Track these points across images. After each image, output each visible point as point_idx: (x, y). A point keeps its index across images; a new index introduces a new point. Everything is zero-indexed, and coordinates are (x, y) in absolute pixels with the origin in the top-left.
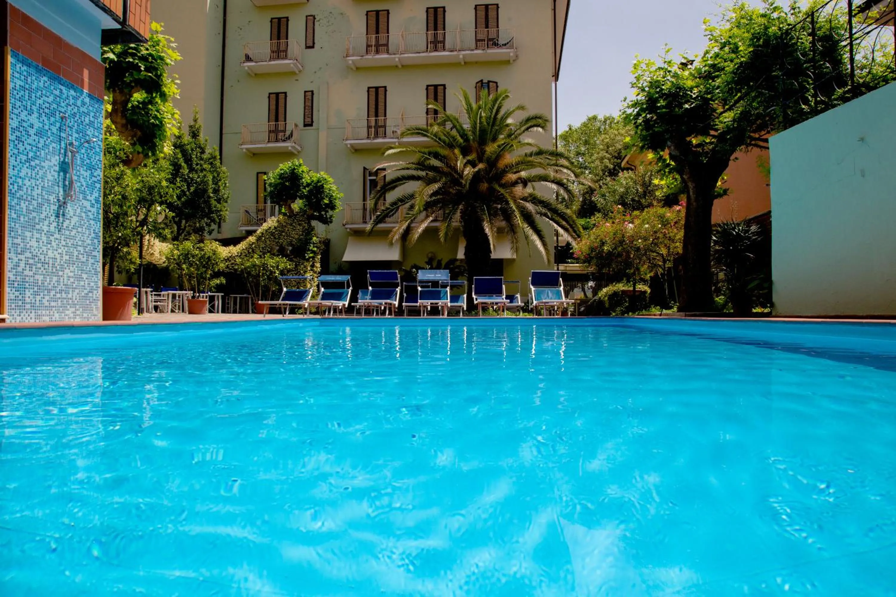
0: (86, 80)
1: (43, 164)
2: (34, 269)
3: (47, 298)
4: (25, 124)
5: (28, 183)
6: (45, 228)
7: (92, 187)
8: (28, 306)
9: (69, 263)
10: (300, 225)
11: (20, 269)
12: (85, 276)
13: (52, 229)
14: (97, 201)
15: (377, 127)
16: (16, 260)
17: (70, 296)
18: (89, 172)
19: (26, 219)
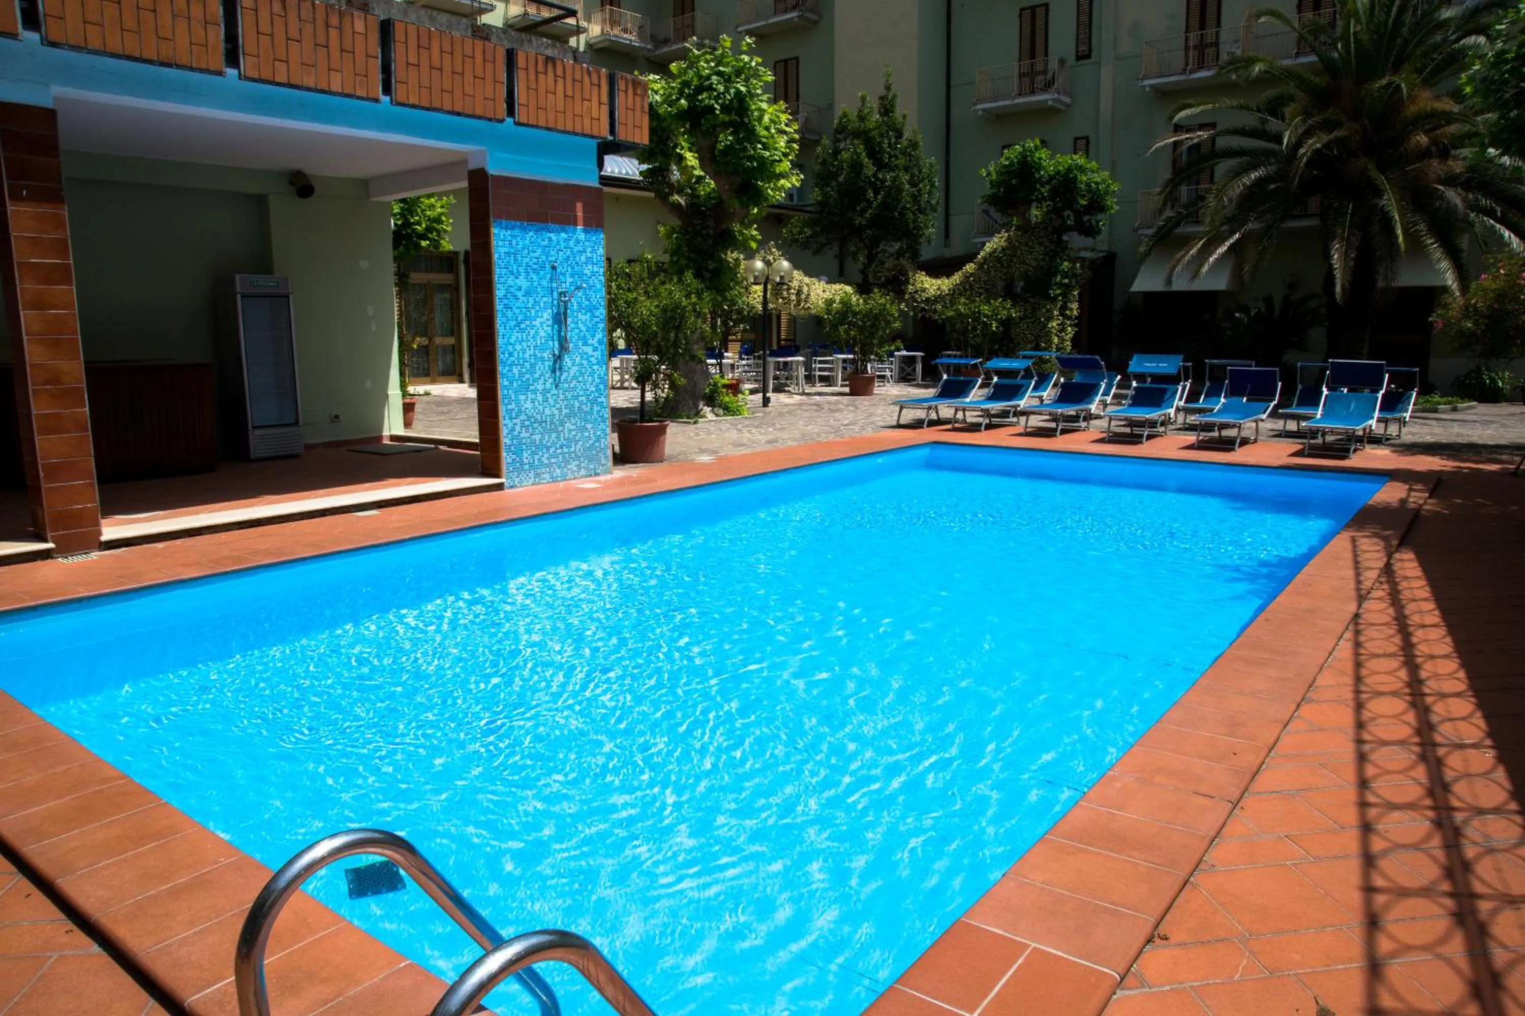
0: (580, 214)
1: (534, 323)
2: (531, 430)
3: (546, 455)
4: (512, 290)
5: (518, 347)
6: (540, 387)
7: (593, 330)
8: (527, 467)
9: (568, 416)
10: (1040, 244)
11: (516, 433)
12: (589, 426)
13: (548, 385)
14: (600, 342)
15: (1201, 47)
16: (510, 425)
17: (572, 449)
18: (589, 314)
19: (520, 382)
